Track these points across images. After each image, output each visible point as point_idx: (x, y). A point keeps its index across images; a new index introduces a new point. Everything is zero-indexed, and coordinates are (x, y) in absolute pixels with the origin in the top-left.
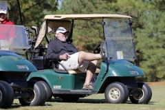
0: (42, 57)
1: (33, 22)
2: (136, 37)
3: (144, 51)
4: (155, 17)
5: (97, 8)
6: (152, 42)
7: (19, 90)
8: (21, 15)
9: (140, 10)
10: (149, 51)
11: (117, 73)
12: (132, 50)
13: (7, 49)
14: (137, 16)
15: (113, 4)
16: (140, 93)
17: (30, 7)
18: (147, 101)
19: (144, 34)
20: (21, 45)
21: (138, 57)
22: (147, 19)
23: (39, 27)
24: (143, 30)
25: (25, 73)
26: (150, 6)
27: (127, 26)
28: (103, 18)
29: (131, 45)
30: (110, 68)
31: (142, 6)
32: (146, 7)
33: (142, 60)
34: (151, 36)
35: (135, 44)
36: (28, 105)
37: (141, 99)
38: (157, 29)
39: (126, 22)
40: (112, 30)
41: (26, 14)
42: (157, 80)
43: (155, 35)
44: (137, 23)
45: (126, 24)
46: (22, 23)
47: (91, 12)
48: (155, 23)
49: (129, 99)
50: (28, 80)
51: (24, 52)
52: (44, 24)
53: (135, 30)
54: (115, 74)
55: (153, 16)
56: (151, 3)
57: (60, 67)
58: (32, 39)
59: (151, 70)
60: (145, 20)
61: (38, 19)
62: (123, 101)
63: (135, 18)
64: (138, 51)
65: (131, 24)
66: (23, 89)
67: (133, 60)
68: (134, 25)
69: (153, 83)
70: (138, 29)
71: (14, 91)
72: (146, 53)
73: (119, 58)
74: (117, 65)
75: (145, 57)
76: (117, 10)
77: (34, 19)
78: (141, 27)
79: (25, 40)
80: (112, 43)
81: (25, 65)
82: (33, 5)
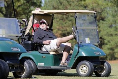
0: (30, 42)
1: (23, 16)
2: (99, 27)
3: (105, 37)
4: (114, 12)
5: (70, 5)
6: (112, 31)
7: (13, 66)
8: (15, 10)
9: (102, 7)
10: (110, 37)
11: (85, 54)
12: (97, 37)
13: (4, 36)
14: (100, 12)
15: (83, 3)
16: (102, 69)
17: (22, 5)
18: (107, 75)
19: (106, 25)
20: (14, 33)
21: (101, 42)
22: (108, 14)
23: (28, 20)
24: (104, 22)
25: (18, 53)
26: (110, 4)
27: (92, 19)
28: (75, 13)
29: (96, 33)
30: (80, 50)
31: (104, 4)
32: (107, 5)
33: (104, 44)
34: (111, 26)
35: (99, 32)
36: (20, 77)
37: (103, 73)
38: (115, 21)
39: (92, 16)
40: (82, 22)
41: (18, 10)
42: (115, 59)
43: (114, 25)
44: (100, 17)
45: (92, 18)
46: (15, 16)
47: (66, 9)
48: (114, 16)
49: (94, 73)
50: (20, 59)
51: (17, 38)
52: (32, 17)
53: (99, 22)
54: (84, 55)
55: (112, 11)
56: (111, 2)
57: (44, 49)
58: (22, 29)
59: (111, 51)
60: (106, 14)
61: (27, 13)
62: (90, 75)
63: (99, 13)
64: (101, 38)
65: (96, 17)
66: (16, 66)
67: (97, 44)
68: (98, 18)
69: (112, 61)
70: (101, 21)
71: (10, 67)
72: (107, 39)
73: (87, 43)
74: (85, 48)
75: (106, 42)
76: (85, 7)
77: (25, 14)
78: (103, 19)
79: (17, 29)
80: (82, 32)
81: (17, 48)
82: (24, 3)
